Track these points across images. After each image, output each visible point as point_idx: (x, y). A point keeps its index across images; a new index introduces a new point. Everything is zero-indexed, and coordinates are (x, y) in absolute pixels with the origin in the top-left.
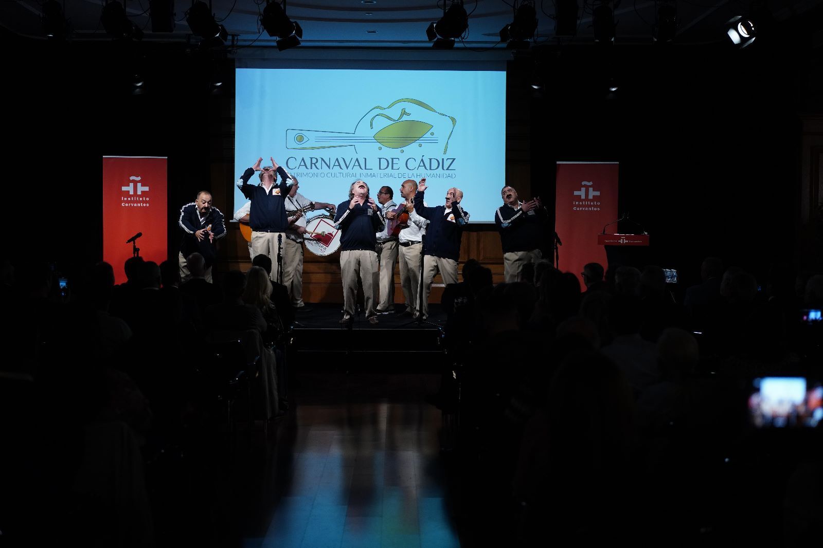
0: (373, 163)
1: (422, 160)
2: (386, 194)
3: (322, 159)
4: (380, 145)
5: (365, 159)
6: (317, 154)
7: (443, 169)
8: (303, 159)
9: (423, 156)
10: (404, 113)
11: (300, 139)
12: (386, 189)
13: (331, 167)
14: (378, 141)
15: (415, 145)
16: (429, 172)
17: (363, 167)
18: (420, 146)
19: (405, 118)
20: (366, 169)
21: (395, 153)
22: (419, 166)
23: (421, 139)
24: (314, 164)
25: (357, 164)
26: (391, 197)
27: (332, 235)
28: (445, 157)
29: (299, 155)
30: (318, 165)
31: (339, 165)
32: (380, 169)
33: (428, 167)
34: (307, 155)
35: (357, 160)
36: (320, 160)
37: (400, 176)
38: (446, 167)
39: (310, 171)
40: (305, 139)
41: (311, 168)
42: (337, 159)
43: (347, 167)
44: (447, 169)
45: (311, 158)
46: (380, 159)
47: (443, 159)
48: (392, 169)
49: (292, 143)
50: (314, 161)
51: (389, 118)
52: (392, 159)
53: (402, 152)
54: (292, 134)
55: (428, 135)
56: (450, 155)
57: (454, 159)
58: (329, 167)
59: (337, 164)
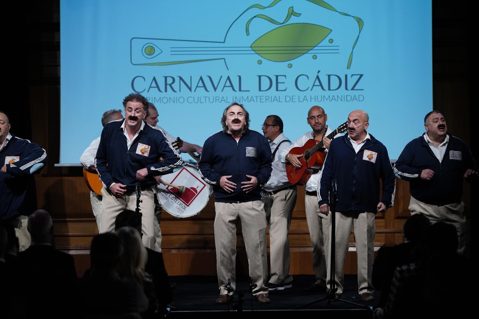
0: (249, 83)
1: (318, 77)
2: (274, 126)
3: (181, 78)
4: (260, 58)
5: (240, 77)
6: (174, 71)
7: (346, 89)
8: (154, 79)
9: (319, 72)
10: (292, 13)
11: (150, 51)
12: (273, 119)
13: (193, 89)
14: (258, 52)
15: (307, 58)
16: (327, 93)
17: (236, 87)
18: (315, 57)
19: (294, 20)
20: (240, 90)
21: (280, 68)
22: (314, 85)
23: (316, 48)
24: (170, 85)
25: (228, 84)
26: (281, 131)
27: (196, 191)
28: (349, 73)
29: (149, 73)
30: (176, 86)
31: (204, 86)
32: (260, 90)
33: (326, 86)
34: (160, 73)
35: (229, 78)
36: (177, 80)
37: (288, 99)
38: (350, 85)
39: (164, 94)
40: (157, 51)
41: (166, 91)
42: (201, 79)
43: (215, 89)
44: (353, 89)
45: (166, 78)
46: (260, 77)
47: (346, 76)
48: (277, 90)
49: (139, 57)
50: (170, 81)
51: (272, 21)
52: (277, 77)
53: (290, 66)
54: (138, 45)
55: (326, 42)
56: (355, 69)
57: (361, 76)
58: (190, 89)
59: (201, 84)
